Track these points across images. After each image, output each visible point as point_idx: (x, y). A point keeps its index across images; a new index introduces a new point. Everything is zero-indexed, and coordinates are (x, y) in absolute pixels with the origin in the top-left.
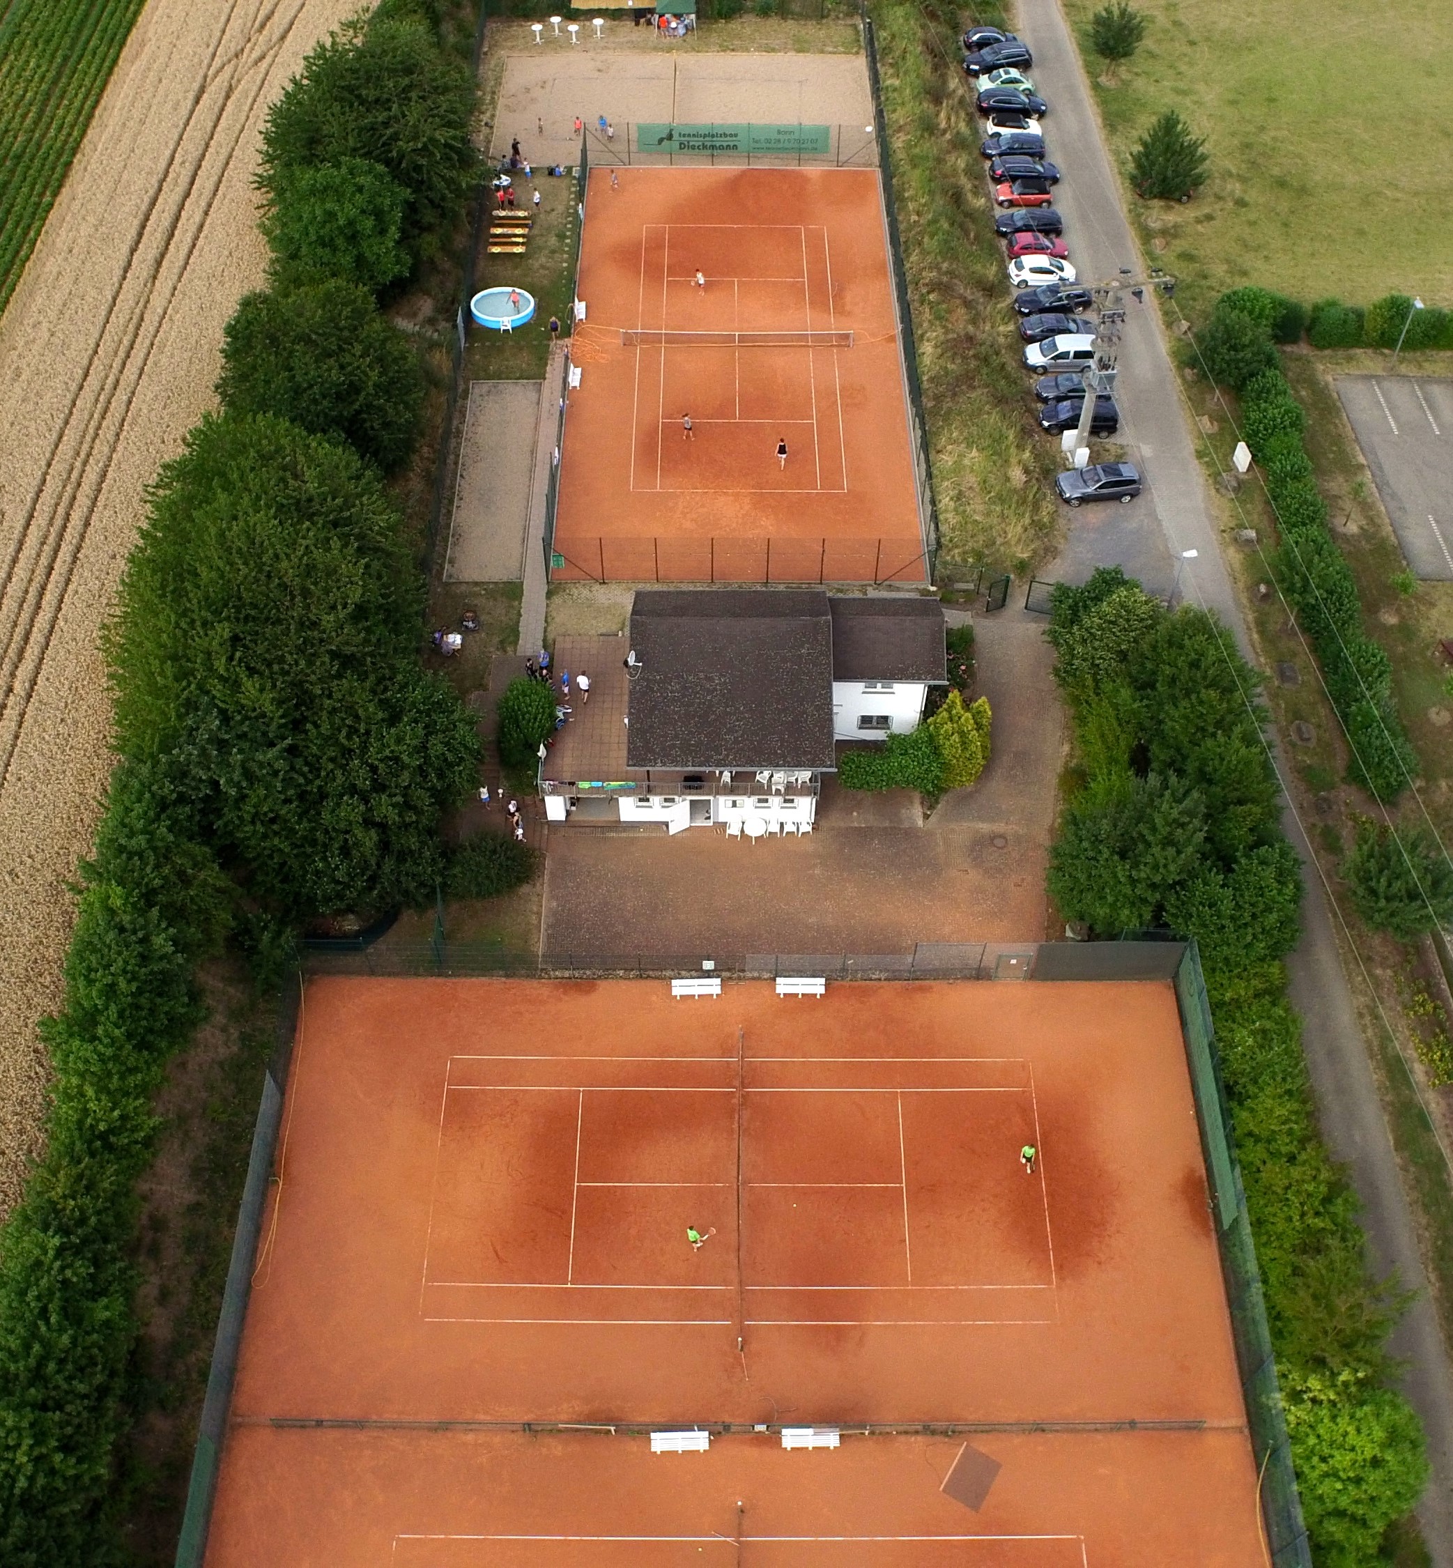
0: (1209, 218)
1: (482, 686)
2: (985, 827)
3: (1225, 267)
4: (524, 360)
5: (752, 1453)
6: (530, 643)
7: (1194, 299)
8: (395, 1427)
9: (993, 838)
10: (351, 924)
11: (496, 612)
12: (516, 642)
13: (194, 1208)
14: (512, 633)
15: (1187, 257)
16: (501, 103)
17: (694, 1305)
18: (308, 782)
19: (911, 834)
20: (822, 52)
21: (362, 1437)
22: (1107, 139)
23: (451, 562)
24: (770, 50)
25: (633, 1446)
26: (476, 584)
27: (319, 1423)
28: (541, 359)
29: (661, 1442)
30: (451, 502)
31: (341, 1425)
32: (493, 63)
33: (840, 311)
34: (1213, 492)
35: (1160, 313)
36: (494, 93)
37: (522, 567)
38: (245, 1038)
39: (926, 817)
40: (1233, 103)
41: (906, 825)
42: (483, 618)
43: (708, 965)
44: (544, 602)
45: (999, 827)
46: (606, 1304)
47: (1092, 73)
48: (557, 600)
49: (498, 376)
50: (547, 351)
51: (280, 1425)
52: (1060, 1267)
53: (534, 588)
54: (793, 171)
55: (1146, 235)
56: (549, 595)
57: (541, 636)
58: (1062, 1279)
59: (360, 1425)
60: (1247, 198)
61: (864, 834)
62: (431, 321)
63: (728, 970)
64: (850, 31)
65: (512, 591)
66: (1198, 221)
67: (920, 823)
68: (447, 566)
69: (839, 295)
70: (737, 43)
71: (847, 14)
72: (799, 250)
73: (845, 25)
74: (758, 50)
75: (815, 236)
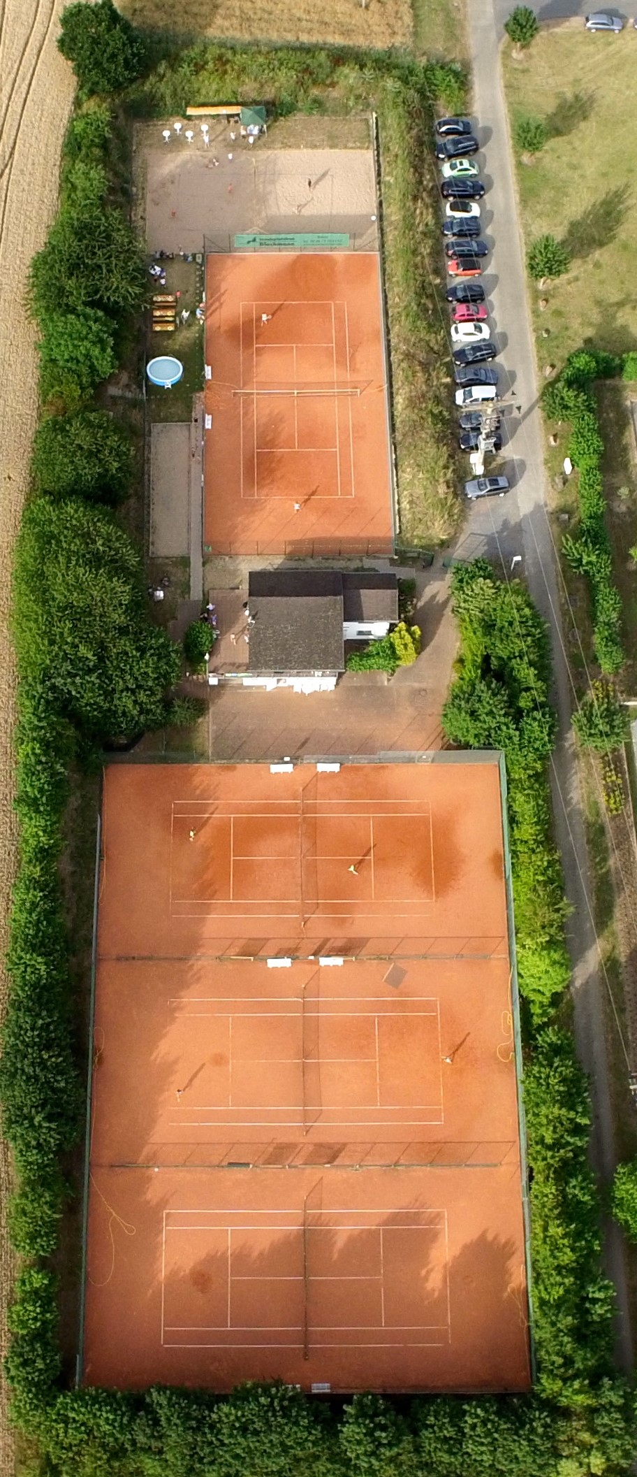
0: (577, 279)
1: (174, 618)
2: (416, 685)
3: (579, 320)
4: (177, 409)
5: (308, 967)
6: (196, 594)
7: (558, 347)
8: (165, 959)
9: (420, 691)
10: (123, 741)
11: (177, 576)
12: (189, 592)
13: (73, 873)
14: (186, 588)
15: (558, 313)
16: (149, 197)
17: (283, 909)
18: (108, 685)
19: (381, 689)
20: (346, 147)
21: (151, 963)
22: (521, 214)
23: (153, 544)
24: (315, 147)
25: (261, 965)
26: (167, 558)
27: (134, 958)
28: (188, 407)
29: (272, 963)
30: (149, 507)
31: (143, 958)
32: (140, 161)
33: (354, 370)
34: (550, 488)
35: (536, 359)
36: (143, 189)
37: (189, 549)
38: (83, 797)
39: (389, 680)
40: (604, 175)
41: (379, 684)
42: (172, 578)
43: (287, 759)
44: (201, 569)
45: (424, 685)
46: (247, 909)
47: (517, 154)
48: (208, 567)
49: (165, 420)
50: (191, 402)
51: (119, 959)
52: (437, 893)
53: (196, 561)
54: (327, 256)
55: (536, 294)
56: (204, 564)
57: (201, 589)
58: (437, 897)
59: (150, 958)
60: (602, 261)
61: (359, 689)
62: (127, 386)
63: (295, 760)
64: (363, 126)
65: (185, 562)
66: (569, 283)
67: (386, 683)
68: (151, 547)
69: (352, 357)
70: (292, 140)
71: (362, 110)
72: (331, 321)
73: (361, 120)
74: (306, 147)
75: (339, 310)
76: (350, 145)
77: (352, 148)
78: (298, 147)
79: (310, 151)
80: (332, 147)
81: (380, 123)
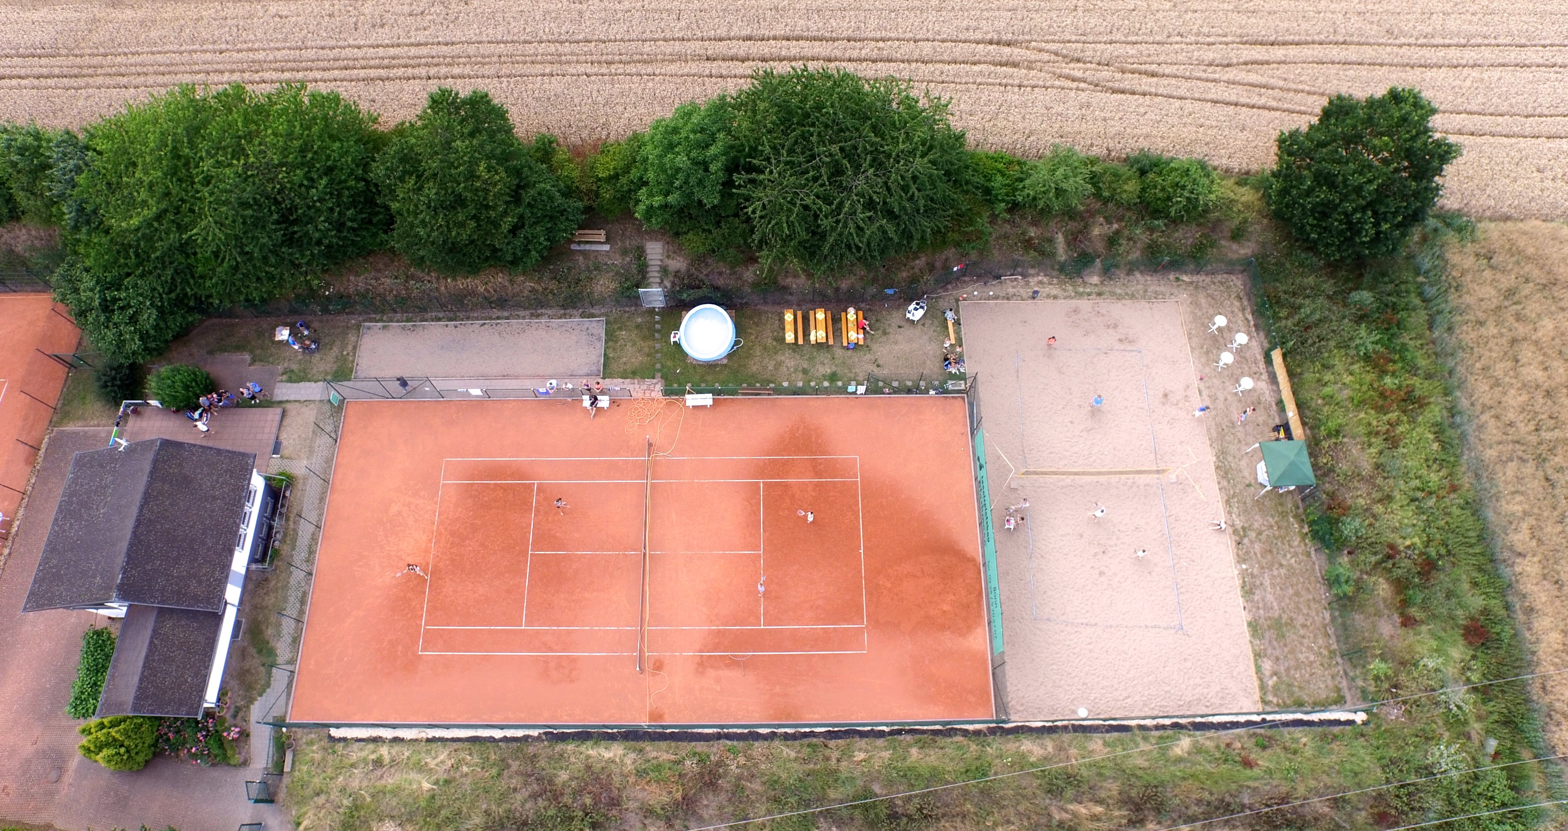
1: (253, 361)
6: (284, 391)
9: (61, 769)
11: (318, 362)
14: (296, 377)
16: (1084, 302)
26: (355, 348)
28: (633, 371)
33: (702, 665)
36: (1099, 294)
49: (610, 338)
64: (1323, 692)
65: (342, 373)
68: (380, 324)
69: (733, 663)
70: (1257, 547)
71: (1363, 691)
72: (818, 620)
73: (1338, 690)
74: (1243, 574)
75: (846, 640)
76: (1267, 666)
77: (1259, 670)
78: (1241, 560)
79: (1238, 582)
80: (1254, 627)
81: (1336, 730)
